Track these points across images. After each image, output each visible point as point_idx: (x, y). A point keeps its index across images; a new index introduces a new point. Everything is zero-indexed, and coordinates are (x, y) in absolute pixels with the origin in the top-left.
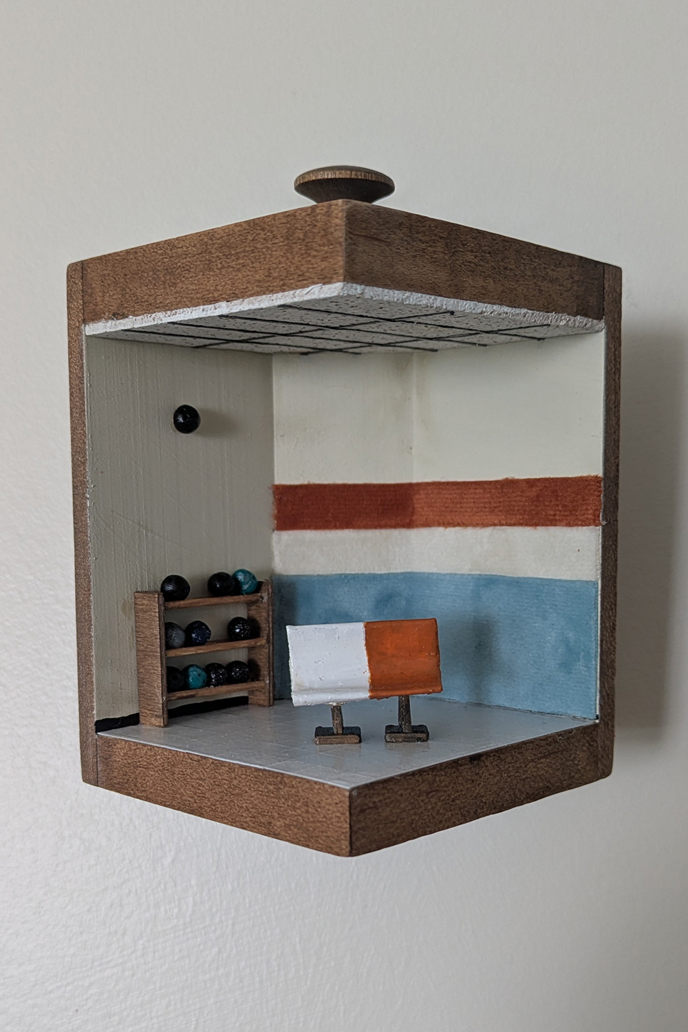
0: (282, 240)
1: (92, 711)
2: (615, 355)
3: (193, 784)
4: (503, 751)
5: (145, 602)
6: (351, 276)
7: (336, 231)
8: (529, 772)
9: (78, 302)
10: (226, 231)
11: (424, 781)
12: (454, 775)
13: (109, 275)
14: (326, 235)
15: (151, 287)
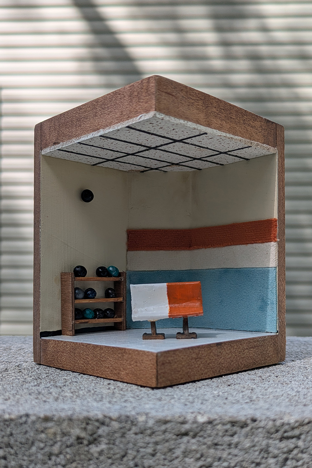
0: (128, 97)
1: (39, 327)
2: (282, 164)
3: (84, 358)
4: (233, 342)
5: (66, 277)
6: (159, 109)
7: (152, 89)
8: (245, 354)
9: (39, 140)
10: (103, 98)
11: (194, 353)
12: (209, 352)
13: (52, 126)
14: (147, 92)
15: (70, 128)
